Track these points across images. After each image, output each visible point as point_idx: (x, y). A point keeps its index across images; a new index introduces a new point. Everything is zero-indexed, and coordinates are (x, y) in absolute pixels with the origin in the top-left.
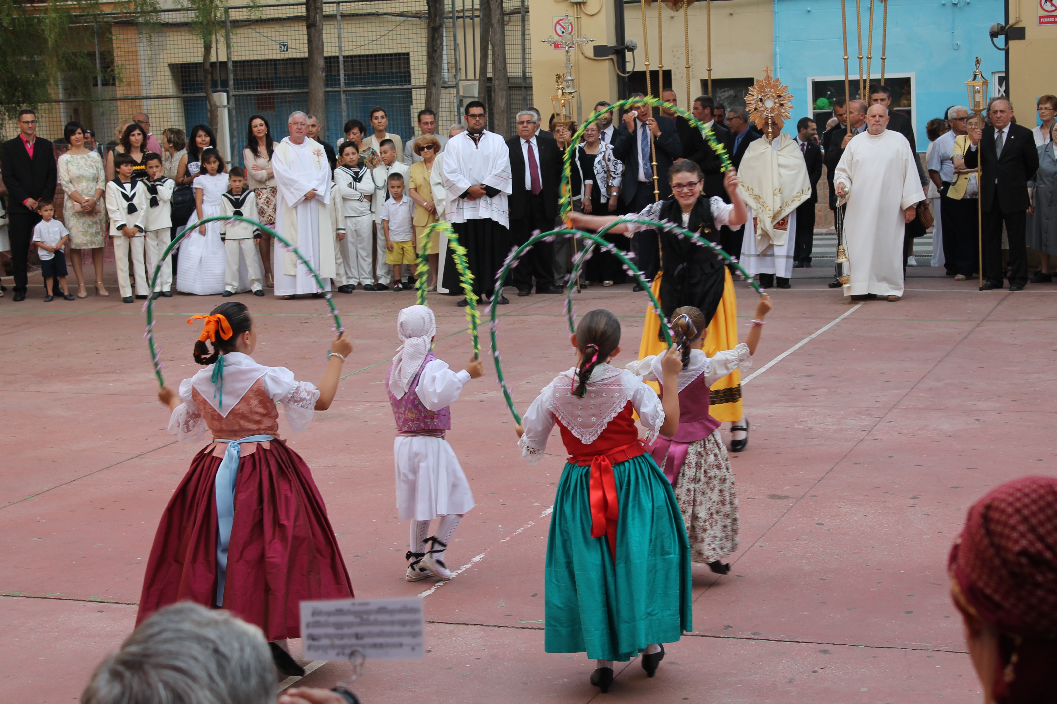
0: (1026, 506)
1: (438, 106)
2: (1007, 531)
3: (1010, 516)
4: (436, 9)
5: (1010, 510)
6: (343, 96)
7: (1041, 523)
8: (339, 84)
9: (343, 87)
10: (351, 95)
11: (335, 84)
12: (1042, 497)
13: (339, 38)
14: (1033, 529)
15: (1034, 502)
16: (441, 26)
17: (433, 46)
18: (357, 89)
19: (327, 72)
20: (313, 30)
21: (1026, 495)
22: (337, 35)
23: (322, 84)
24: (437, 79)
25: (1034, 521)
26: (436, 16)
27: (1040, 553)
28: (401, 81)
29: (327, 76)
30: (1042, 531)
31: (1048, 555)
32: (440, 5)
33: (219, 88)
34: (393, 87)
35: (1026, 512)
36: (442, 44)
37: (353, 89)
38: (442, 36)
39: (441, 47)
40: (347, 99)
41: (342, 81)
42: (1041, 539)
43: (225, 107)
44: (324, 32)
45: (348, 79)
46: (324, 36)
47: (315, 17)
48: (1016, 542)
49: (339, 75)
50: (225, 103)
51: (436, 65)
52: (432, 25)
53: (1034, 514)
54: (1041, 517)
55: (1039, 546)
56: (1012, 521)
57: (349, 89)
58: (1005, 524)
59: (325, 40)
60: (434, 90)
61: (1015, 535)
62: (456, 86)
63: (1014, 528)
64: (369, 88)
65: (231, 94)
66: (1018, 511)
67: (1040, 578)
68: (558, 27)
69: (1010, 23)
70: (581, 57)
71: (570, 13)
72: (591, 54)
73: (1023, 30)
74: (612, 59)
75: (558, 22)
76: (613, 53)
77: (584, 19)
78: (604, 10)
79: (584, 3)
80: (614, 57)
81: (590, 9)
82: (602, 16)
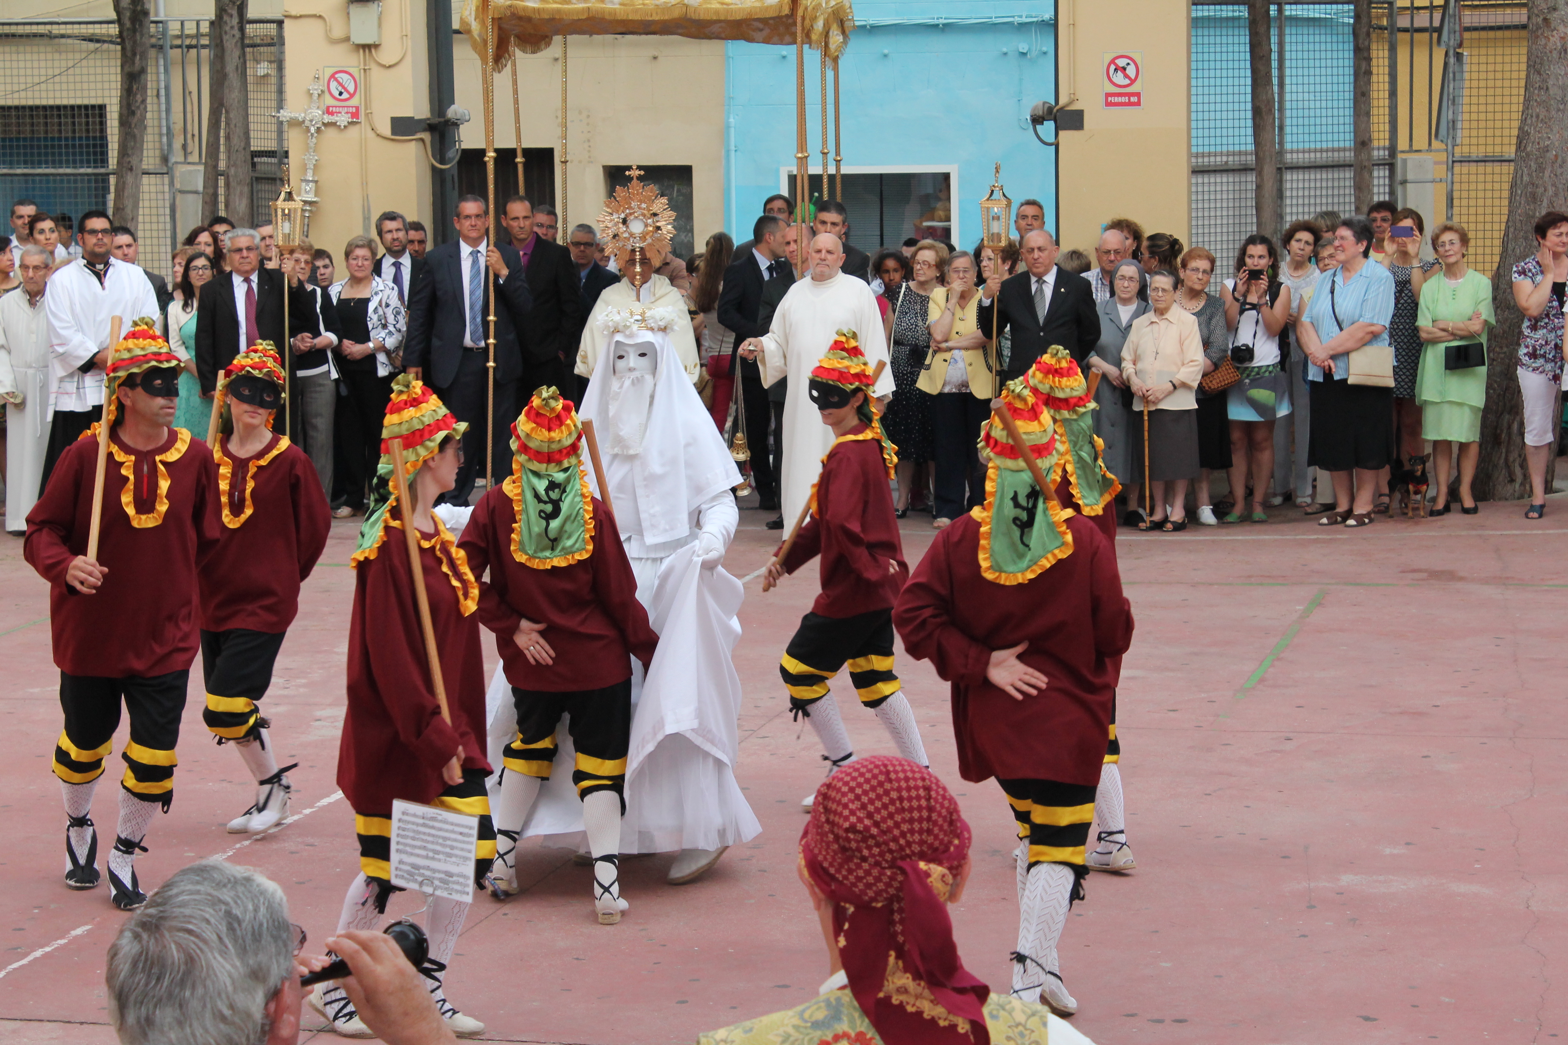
1: (136, 206)
4: (135, 42)
16: (143, 71)
17: (129, 105)
24: (134, 161)
26: (134, 54)
28: (74, 162)
32: (142, 35)
34: (61, 171)
36: (144, 101)
38: (145, 88)
39: (142, 107)
51: (134, 137)
52: (127, 69)
60: (130, 179)
62: (168, 173)
64: (19, 171)
68: (333, 85)
69: (1063, 101)
70: (371, 134)
71: (353, 62)
72: (387, 131)
73: (1080, 114)
74: (422, 140)
75: (333, 76)
76: (424, 130)
77: (376, 73)
78: (409, 59)
79: (376, 46)
80: (426, 136)
81: (386, 56)
82: (406, 70)
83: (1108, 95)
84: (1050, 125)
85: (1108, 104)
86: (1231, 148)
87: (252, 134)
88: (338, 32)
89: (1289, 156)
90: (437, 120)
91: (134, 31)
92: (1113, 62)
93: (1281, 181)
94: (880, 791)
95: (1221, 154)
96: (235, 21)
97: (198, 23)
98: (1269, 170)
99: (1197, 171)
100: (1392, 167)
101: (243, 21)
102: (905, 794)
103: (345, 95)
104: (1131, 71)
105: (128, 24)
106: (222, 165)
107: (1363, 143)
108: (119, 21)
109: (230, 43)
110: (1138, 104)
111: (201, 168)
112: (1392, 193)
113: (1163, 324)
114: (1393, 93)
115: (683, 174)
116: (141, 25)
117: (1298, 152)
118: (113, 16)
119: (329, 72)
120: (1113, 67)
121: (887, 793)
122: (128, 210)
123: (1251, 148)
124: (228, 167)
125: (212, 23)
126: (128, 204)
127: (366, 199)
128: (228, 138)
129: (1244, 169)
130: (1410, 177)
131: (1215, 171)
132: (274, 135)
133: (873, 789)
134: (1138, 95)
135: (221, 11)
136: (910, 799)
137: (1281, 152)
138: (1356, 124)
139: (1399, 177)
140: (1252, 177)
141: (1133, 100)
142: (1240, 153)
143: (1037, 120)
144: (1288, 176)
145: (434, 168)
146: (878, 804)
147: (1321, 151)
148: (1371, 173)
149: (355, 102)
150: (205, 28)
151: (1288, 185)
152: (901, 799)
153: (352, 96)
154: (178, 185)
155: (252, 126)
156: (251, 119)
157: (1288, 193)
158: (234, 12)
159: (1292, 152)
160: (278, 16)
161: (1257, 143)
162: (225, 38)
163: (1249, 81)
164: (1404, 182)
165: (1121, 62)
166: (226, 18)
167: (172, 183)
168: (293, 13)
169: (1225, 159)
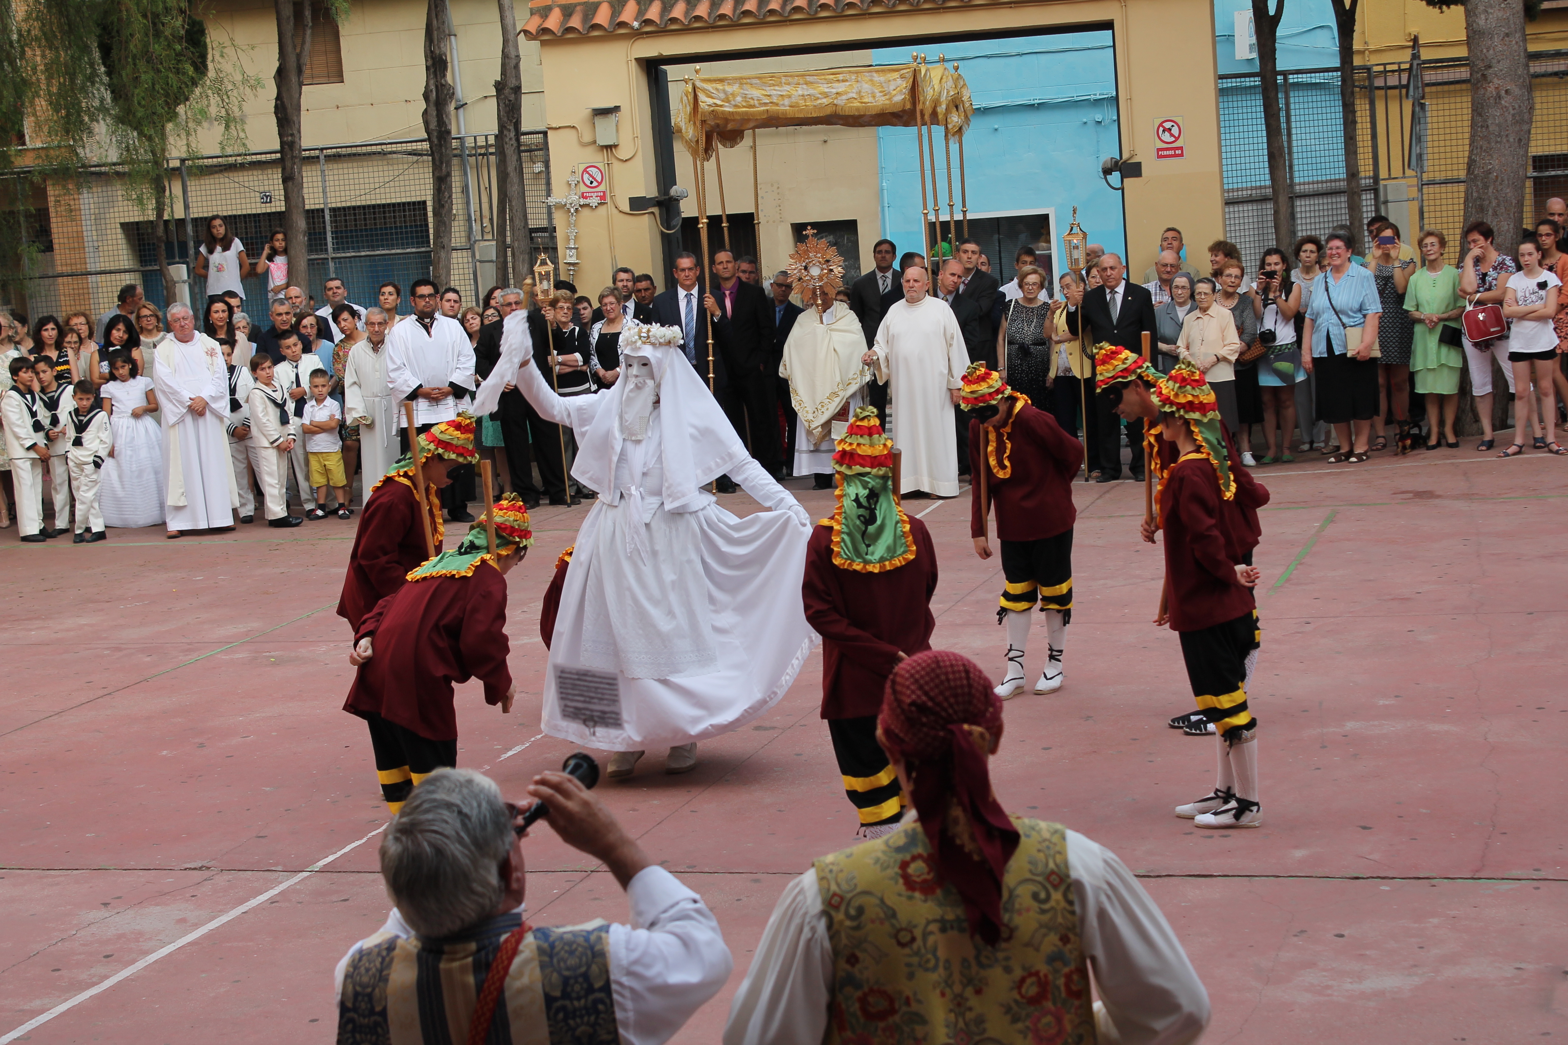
0: (918, 672)
1: (448, 274)
2: (904, 690)
3: (907, 679)
4: (441, 154)
5: (907, 675)
6: (331, 265)
7: (927, 683)
8: (326, 250)
9: (331, 254)
10: (340, 263)
11: (321, 250)
12: (928, 665)
13: (324, 192)
14: (921, 688)
15: (923, 669)
16: (449, 174)
17: (440, 201)
18: (348, 255)
19: (310, 234)
20: (290, 184)
21: (919, 664)
22: (321, 190)
23: (304, 250)
24: (445, 240)
25: (922, 682)
26: (442, 163)
27: (924, 703)
28: (403, 244)
29: (310, 240)
30: (927, 688)
31: (930, 704)
32: (446, 149)
33: (177, 259)
34: (393, 251)
35: (917, 676)
36: (450, 197)
37: (343, 255)
38: (451, 187)
39: (449, 201)
40: (336, 268)
41: (330, 245)
42: (926, 693)
43: (184, 282)
44: (305, 185)
45: (337, 243)
46: (305, 191)
47: (292, 168)
48: (909, 696)
49: (325, 239)
50: (185, 277)
51: (445, 223)
52: (437, 174)
53: (922, 677)
54: (927, 679)
55: (924, 698)
56: (907, 683)
57: (339, 255)
58: (903, 685)
59: (306, 196)
60: (443, 254)
61: (908, 692)
62: (471, 248)
63: (908, 687)
64: (363, 254)
65: (192, 266)
66: (912, 676)
67: (924, 720)
68: (586, 176)
69: (1125, 157)
70: (615, 211)
71: (599, 159)
72: (626, 208)
73: (1139, 164)
74: (653, 213)
75: (585, 170)
76: (654, 206)
77: (616, 165)
78: (640, 154)
79: (616, 146)
80: (656, 210)
81: (623, 153)
82: (638, 162)
83: (1159, 150)
84: (1116, 175)
85: (1159, 157)
86: (1254, 184)
87: (529, 216)
88: (587, 138)
89: (1297, 187)
90: (663, 198)
91: (441, 146)
92: (1161, 125)
93: (1293, 207)
94: (932, 675)
95: (1247, 189)
96: (512, 134)
97: (486, 137)
98: (1283, 199)
99: (1228, 203)
100: (1376, 191)
101: (518, 133)
102: (951, 676)
103: (595, 184)
104: (1175, 130)
105: (436, 141)
106: (508, 240)
107: (1353, 174)
108: (429, 139)
109: (510, 151)
110: (1182, 155)
111: (494, 243)
112: (1377, 210)
113: (1206, 318)
114: (1374, 136)
115: (850, 226)
116: (445, 141)
117: (1304, 184)
118: (426, 136)
119: (582, 167)
120: (1161, 129)
121: (938, 676)
122: (443, 277)
123: (1268, 183)
124: (513, 241)
125: (496, 136)
126: (443, 272)
127: (614, 259)
128: (511, 220)
129: (1264, 199)
130: (1390, 198)
131: (1242, 202)
132: (545, 216)
133: (928, 674)
134: (1181, 148)
135: (502, 127)
136: (955, 680)
137: (1292, 185)
138: (1346, 160)
139: (1382, 199)
140: (1270, 205)
141: (1178, 153)
142: (1261, 187)
143: (1107, 172)
144: (1298, 203)
145: (662, 233)
146: (932, 685)
147: (1322, 182)
148: (1360, 196)
149: (602, 188)
150: (492, 140)
151: (1298, 209)
152: (948, 680)
153: (600, 184)
154: (478, 257)
155: (529, 211)
156: (528, 205)
157: (1299, 215)
158: (512, 128)
159: (1300, 184)
160: (542, 128)
161: (1273, 179)
162: (506, 146)
163: (1264, 133)
164: (1386, 202)
165: (1168, 125)
166: (505, 132)
167: (473, 256)
168: (554, 126)
169: (1249, 192)
